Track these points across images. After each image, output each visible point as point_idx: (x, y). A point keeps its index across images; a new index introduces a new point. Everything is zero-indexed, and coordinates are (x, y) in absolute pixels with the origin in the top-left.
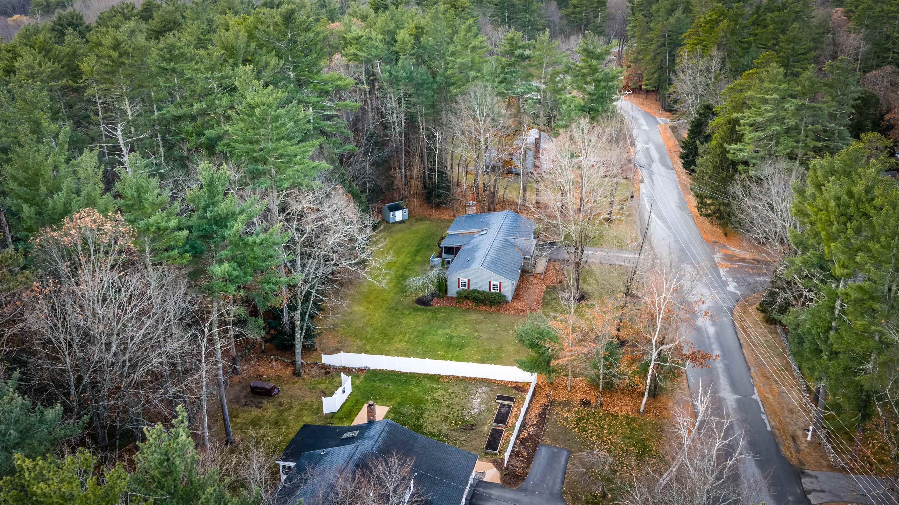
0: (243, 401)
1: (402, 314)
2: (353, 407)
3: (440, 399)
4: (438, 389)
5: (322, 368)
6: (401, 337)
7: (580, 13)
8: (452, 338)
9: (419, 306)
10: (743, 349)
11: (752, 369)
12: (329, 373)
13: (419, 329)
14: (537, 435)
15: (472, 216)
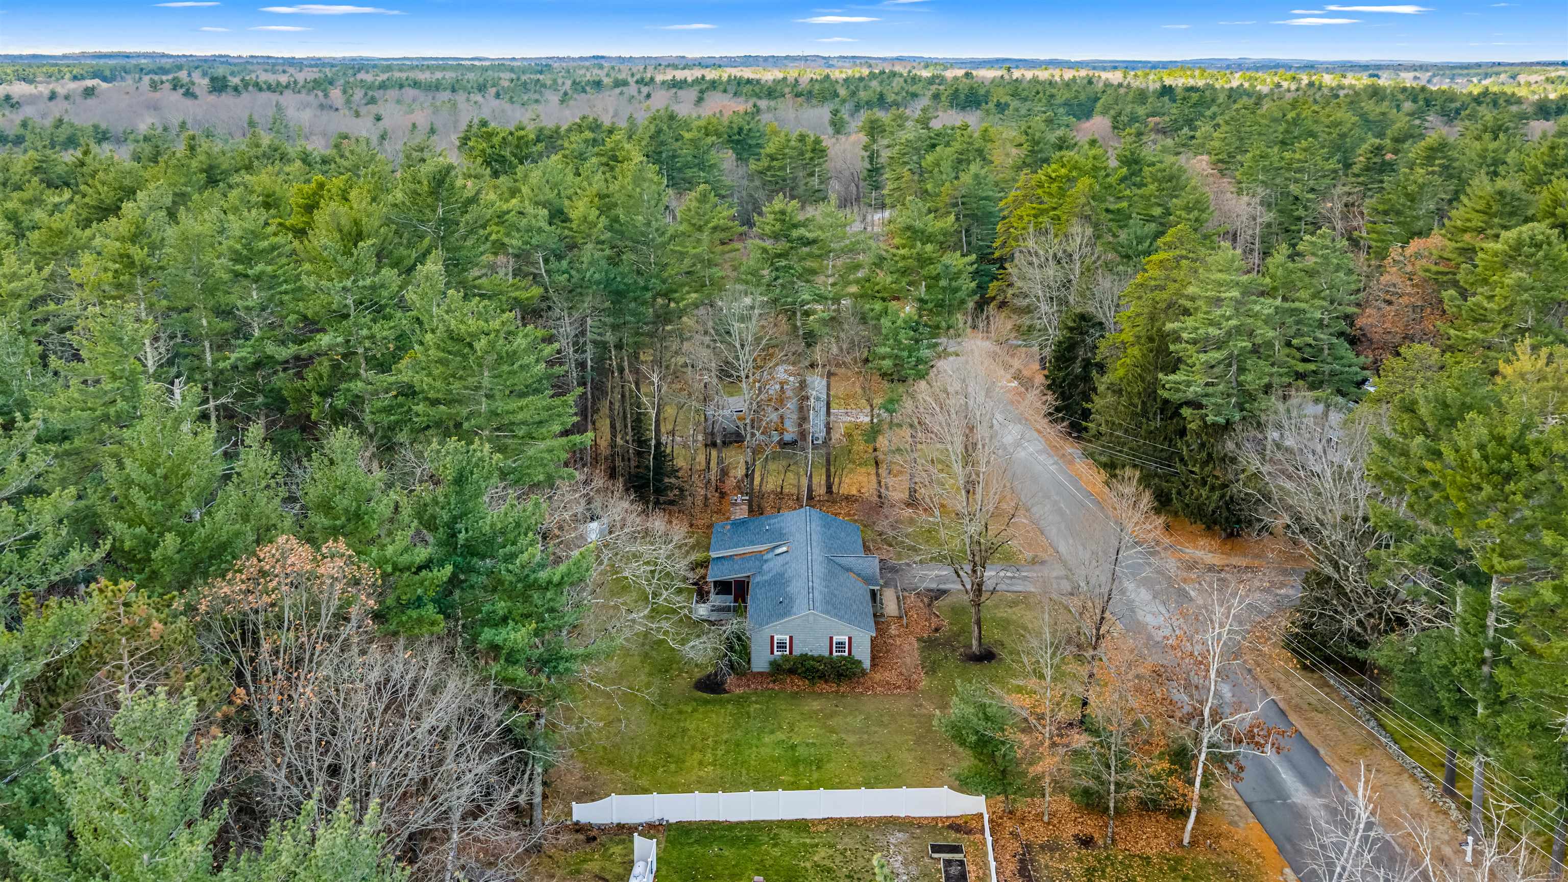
1: (680, 712)
3: (827, 863)
4: (817, 845)
5: (577, 831)
6: (697, 756)
8: (793, 748)
9: (705, 695)
11: (1322, 752)
12: (594, 839)
13: (725, 736)
15: (743, 522)
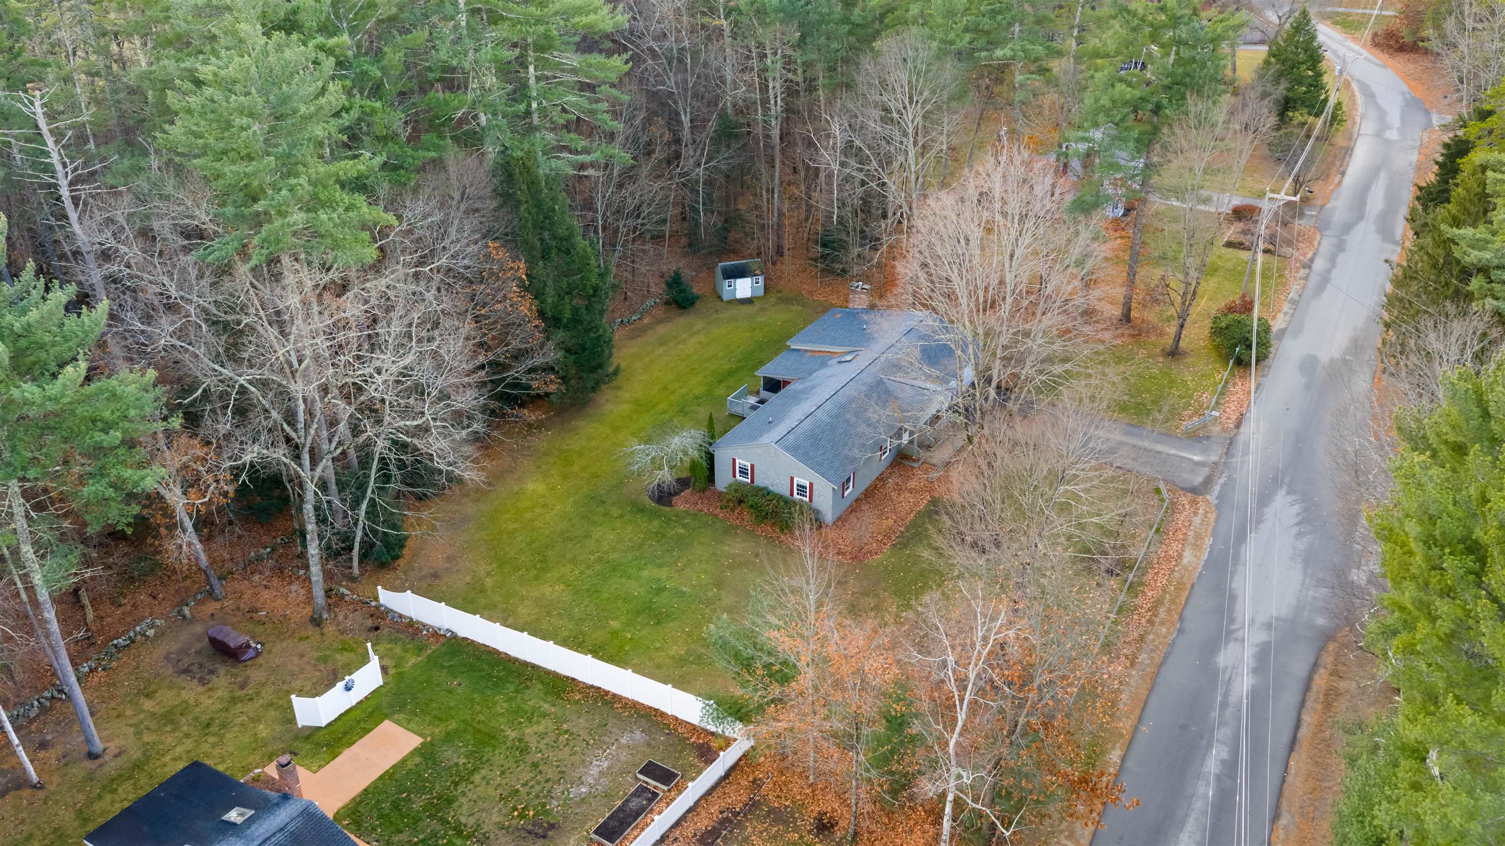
0: (186, 662)
1: (606, 514)
2: (359, 722)
3: (533, 742)
4: (546, 716)
5: (371, 616)
6: (567, 568)
8: (660, 591)
9: (648, 502)
10: (1294, 755)
12: (378, 628)
13: (613, 556)
15: (858, 313)
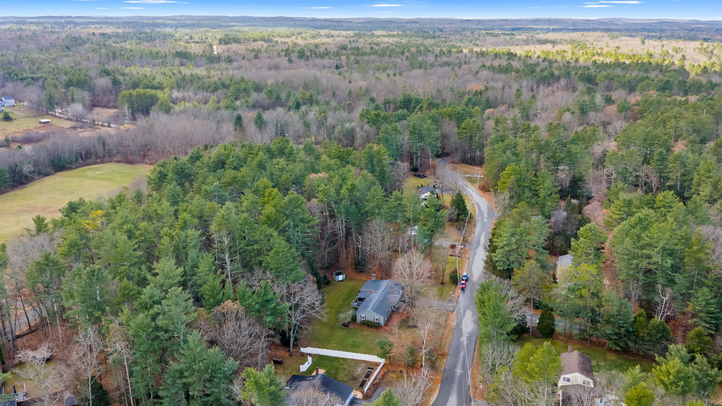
1: (336, 330)
2: (311, 369)
3: (346, 368)
4: (345, 364)
5: (301, 353)
6: (334, 341)
7: (467, 133)
8: (355, 342)
9: (343, 327)
12: (303, 355)
13: (342, 337)
14: (379, 383)
15: (373, 282)
